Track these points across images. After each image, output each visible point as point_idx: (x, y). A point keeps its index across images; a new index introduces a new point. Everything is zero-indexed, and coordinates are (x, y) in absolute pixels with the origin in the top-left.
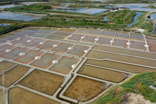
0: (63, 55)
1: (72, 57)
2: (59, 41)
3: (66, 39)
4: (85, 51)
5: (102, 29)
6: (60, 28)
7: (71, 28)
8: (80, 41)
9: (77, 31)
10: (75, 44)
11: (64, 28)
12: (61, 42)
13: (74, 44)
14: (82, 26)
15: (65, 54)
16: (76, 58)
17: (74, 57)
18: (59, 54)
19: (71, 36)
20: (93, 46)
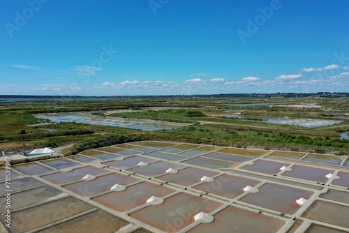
0: (226, 204)
1: (257, 212)
2: (216, 170)
3: (236, 168)
4: (300, 201)
5: (342, 154)
6: (222, 145)
7: (251, 149)
8: (279, 174)
9: (266, 155)
10: (264, 181)
11: (231, 147)
12: (222, 172)
13: (260, 182)
14: (280, 144)
15: (235, 200)
16: (271, 215)
17: (263, 213)
18: (215, 199)
19: (250, 163)
20: (324, 191)
